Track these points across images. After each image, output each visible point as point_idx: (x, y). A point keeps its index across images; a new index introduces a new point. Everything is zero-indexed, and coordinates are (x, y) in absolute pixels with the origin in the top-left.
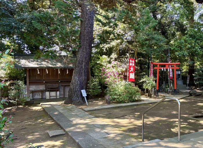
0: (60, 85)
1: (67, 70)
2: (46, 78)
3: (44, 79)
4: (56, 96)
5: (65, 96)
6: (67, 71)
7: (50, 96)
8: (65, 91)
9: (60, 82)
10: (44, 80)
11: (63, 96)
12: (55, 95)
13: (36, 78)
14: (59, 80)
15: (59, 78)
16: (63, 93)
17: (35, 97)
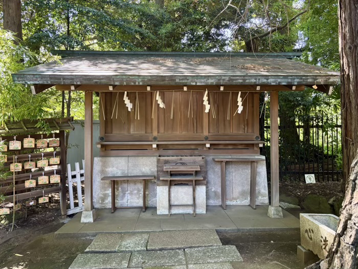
0: (210, 158)
1: (239, 99)
2: (162, 130)
3: (155, 134)
4: (194, 205)
5: (228, 203)
6: (240, 103)
7: (170, 206)
8: (228, 183)
9: (208, 146)
10: (155, 139)
11: (218, 202)
12: (191, 202)
13: (132, 131)
14: (207, 139)
15: (206, 133)
16: (219, 190)
17: (125, 200)
